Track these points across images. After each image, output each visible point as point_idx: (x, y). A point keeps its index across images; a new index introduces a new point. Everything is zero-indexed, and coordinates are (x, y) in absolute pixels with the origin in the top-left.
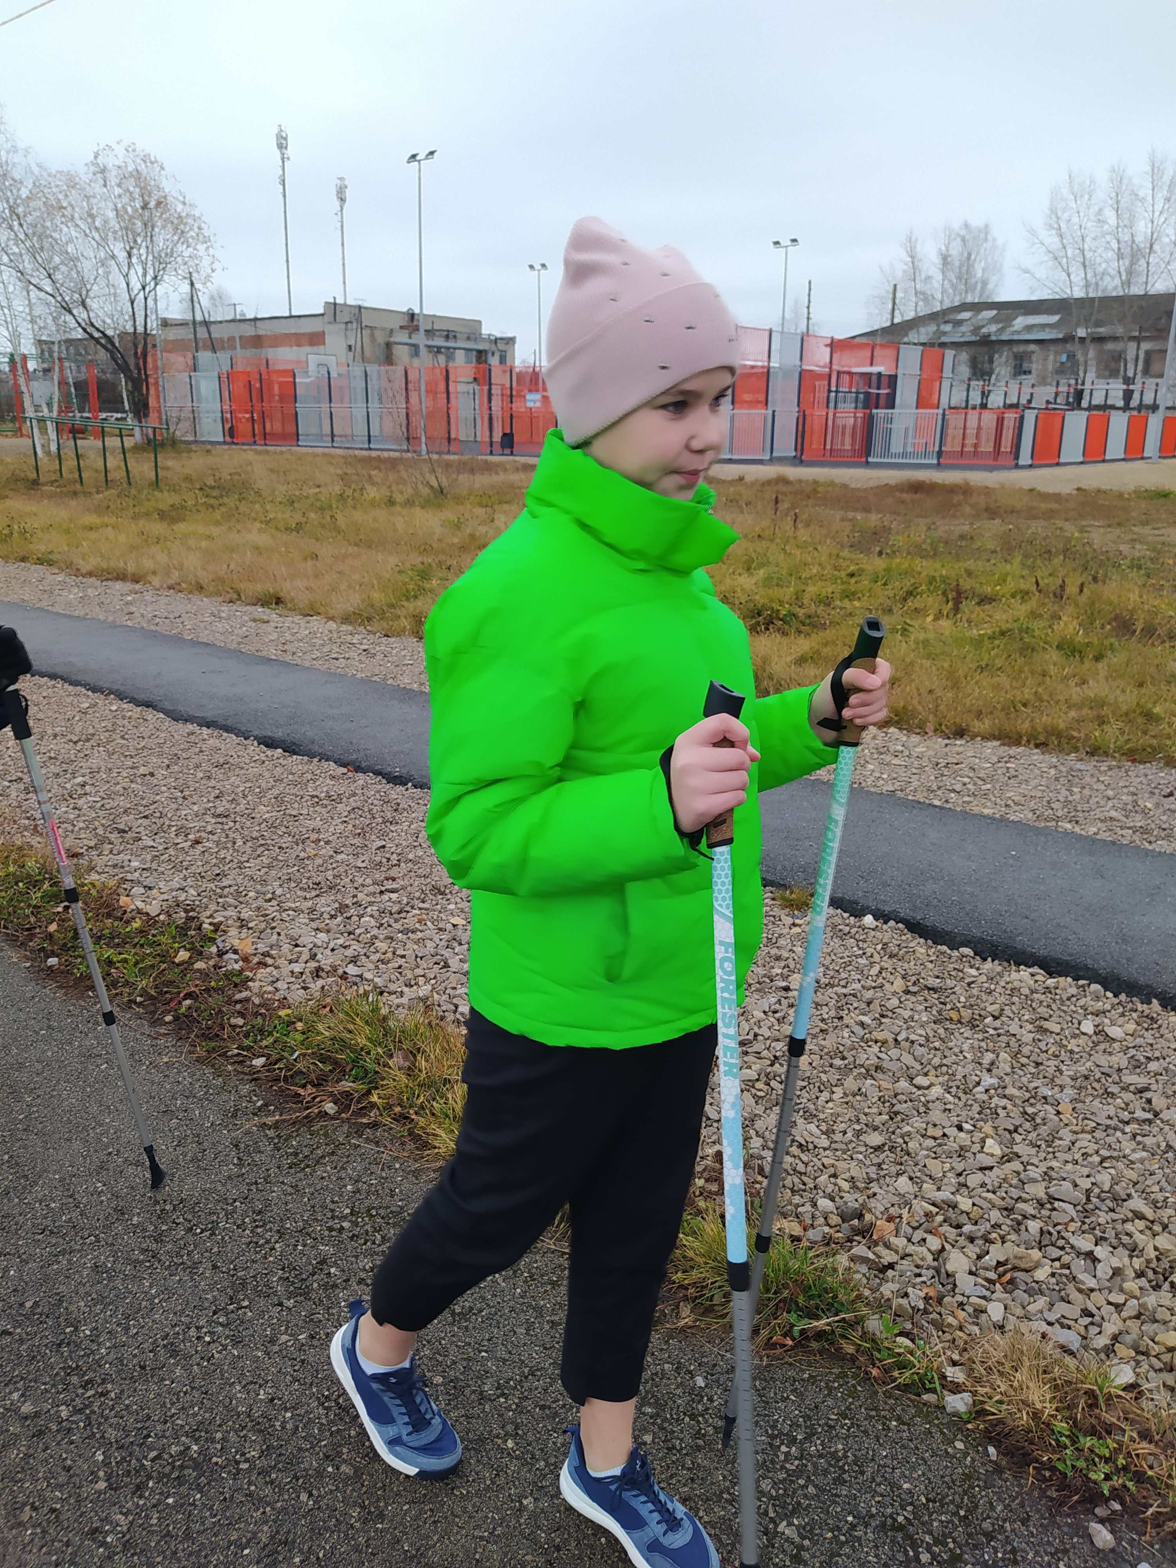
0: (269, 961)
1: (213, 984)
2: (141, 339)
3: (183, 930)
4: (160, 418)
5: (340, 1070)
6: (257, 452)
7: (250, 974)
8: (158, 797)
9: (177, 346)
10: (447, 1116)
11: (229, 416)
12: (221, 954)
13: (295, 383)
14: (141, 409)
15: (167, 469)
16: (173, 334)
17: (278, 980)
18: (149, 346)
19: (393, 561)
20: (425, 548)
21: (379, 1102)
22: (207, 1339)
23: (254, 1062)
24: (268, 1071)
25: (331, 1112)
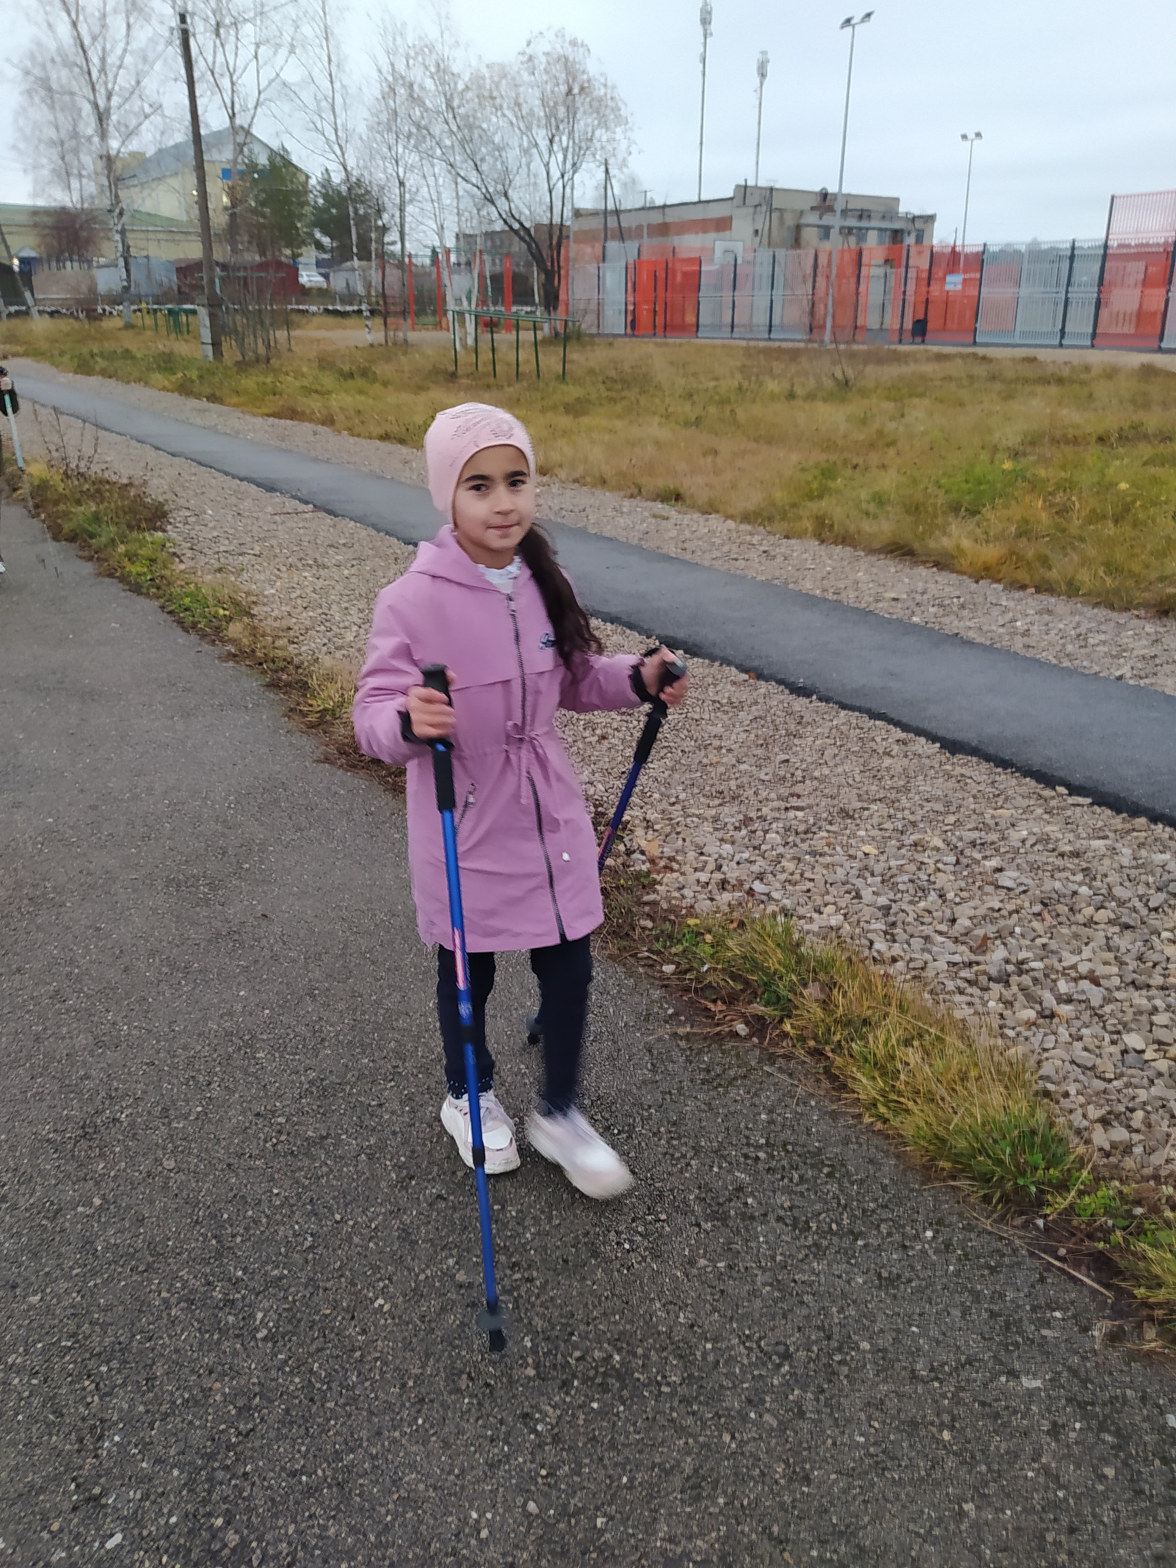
0: (675, 866)
1: (622, 881)
2: (556, 230)
4: (568, 311)
5: (751, 990)
6: (659, 345)
7: (658, 878)
9: (586, 237)
10: (866, 1060)
11: (631, 307)
12: (629, 853)
13: (700, 271)
14: (551, 302)
15: (574, 362)
16: (585, 224)
17: (684, 887)
18: (564, 237)
19: (794, 458)
20: (828, 445)
21: (792, 1032)
22: (627, 1246)
23: (664, 968)
24: (678, 979)
25: (742, 1033)
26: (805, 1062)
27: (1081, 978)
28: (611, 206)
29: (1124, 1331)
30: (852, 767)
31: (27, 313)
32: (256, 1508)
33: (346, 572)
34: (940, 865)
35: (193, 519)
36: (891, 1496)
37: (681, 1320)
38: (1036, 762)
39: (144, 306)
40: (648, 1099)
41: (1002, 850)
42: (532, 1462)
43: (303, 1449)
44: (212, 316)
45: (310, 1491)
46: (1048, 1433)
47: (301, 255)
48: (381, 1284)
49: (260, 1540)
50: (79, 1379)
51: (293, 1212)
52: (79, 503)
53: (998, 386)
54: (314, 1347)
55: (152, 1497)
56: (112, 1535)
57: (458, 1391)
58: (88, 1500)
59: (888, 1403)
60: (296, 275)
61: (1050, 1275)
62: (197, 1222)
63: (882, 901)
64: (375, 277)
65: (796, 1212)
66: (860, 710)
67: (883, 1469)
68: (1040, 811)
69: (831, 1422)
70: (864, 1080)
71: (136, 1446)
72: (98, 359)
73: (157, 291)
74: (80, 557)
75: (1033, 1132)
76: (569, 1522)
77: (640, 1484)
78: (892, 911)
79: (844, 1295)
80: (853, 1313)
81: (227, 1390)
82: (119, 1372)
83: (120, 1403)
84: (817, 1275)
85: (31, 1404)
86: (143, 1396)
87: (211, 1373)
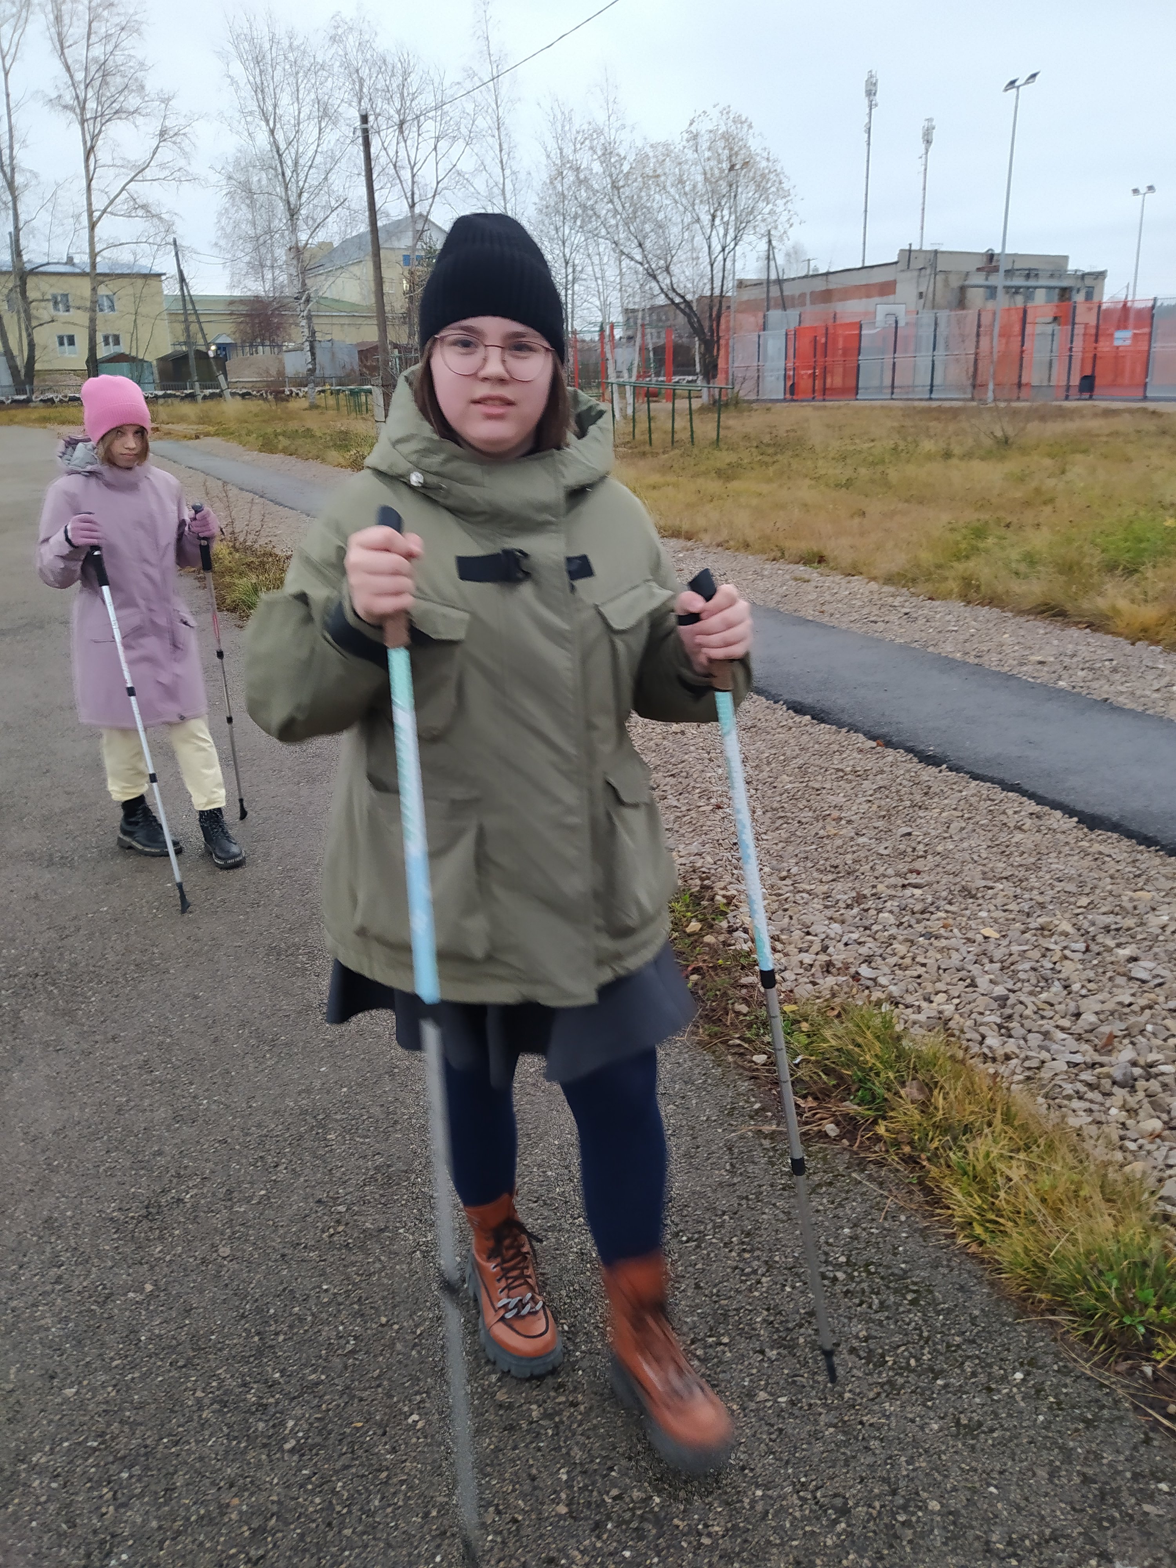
1: (720, 962)
2: (716, 302)
3: (697, 899)
4: (727, 379)
5: (844, 1087)
6: (816, 408)
8: (686, 757)
9: (749, 307)
10: (965, 1174)
11: (791, 373)
12: (731, 930)
13: (860, 335)
14: (710, 371)
15: (728, 428)
16: (747, 295)
17: (786, 969)
18: (724, 308)
19: (945, 517)
20: (983, 504)
21: (886, 1136)
23: (755, 1058)
24: (768, 1071)
25: (832, 1134)
26: (898, 1170)
28: (772, 276)
30: (978, 842)
31: (220, 395)
34: (1067, 952)
39: (327, 387)
40: (723, 1204)
41: (1139, 937)
48: (418, 1398)
50: (99, 1485)
51: (339, 1311)
53: (1167, 441)
54: (339, 1465)
61: (1158, 1436)
62: (243, 1316)
63: (999, 990)
65: (872, 1344)
66: (992, 780)
70: (960, 1196)
72: (280, 438)
73: (340, 373)
75: (1145, 1263)
78: (1009, 1002)
79: (915, 1443)
80: (924, 1464)
81: (244, 1508)
82: (139, 1480)
83: (135, 1516)
84: (888, 1417)
85: (46, 1510)
86: (158, 1509)
87: (231, 1486)
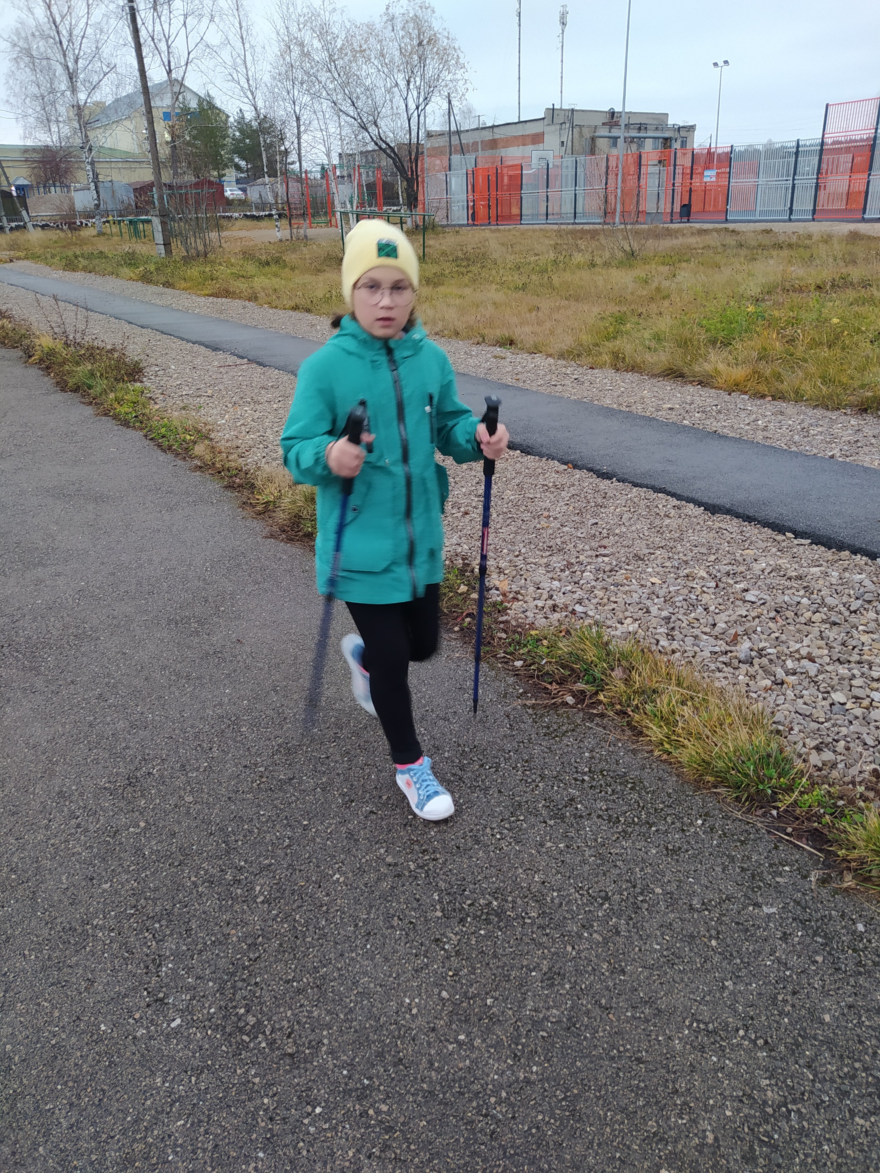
0: (520, 597)
2: (413, 148)
3: (461, 572)
4: (425, 209)
5: (576, 675)
6: (493, 231)
7: (508, 605)
9: (437, 152)
10: (656, 716)
11: (472, 204)
12: (487, 590)
13: (521, 174)
14: (412, 202)
15: (431, 246)
16: (435, 143)
18: (419, 153)
19: (596, 310)
20: (620, 300)
21: (605, 700)
22: (498, 836)
23: (515, 663)
24: (525, 670)
25: (571, 703)
26: (614, 719)
27: (802, 658)
28: (453, 128)
29: (831, 878)
30: (642, 526)
31: (24, 227)
32: (265, 1002)
33: (275, 406)
34: (705, 589)
35: (161, 372)
36: (678, 979)
37: (536, 879)
38: (772, 516)
39: (110, 218)
40: (508, 746)
41: (748, 577)
42: (443, 968)
43: (293, 966)
44: (163, 223)
45: (299, 991)
46: (780, 939)
47: (224, 175)
48: (337, 866)
49: (269, 1020)
50: (142, 932)
51: (275, 825)
52: (78, 364)
53: (743, 252)
54: (295, 906)
55: (197, 998)
56: (174, 1020)
57: (392, 927)
58: (156, 1001)
59: (675, 925)
60: (223, 191)
61: (782, 845)
62: (211, 834)
63: (665, 614)
64: (281, 189)
65: (610, 812)
66: (647, 486)
67: (673, 964)
68: (774, 550)
69: (637, 937)
70: (654, 728)
71: (183, 970)
72: (80, 259)
73: (120, 208)
74: (83, 403)
75: (769, 756)
76: (469, 1002)
77: (514, 978)
78: (671, 620)
79: (643, 861)
80: (650, 871)
81: (240, 934)
82: (167, 927)
83: (170, 944)
84: (626, 849)
85: (112, 948)
86: (185, 940)
87: (228, 924)
